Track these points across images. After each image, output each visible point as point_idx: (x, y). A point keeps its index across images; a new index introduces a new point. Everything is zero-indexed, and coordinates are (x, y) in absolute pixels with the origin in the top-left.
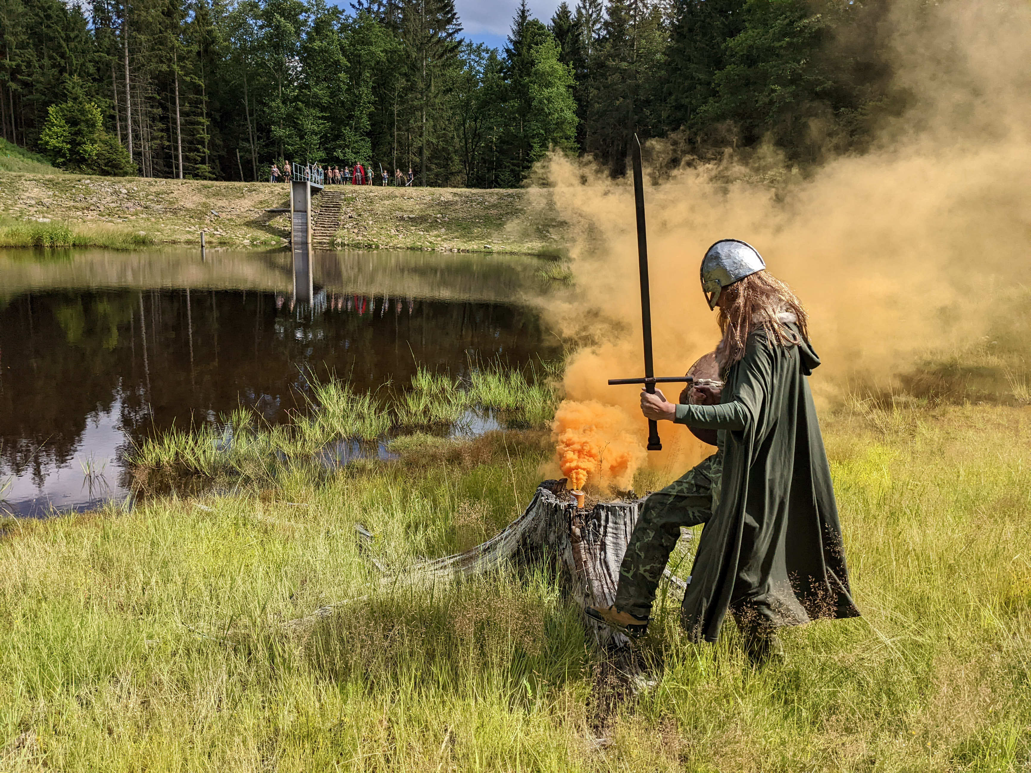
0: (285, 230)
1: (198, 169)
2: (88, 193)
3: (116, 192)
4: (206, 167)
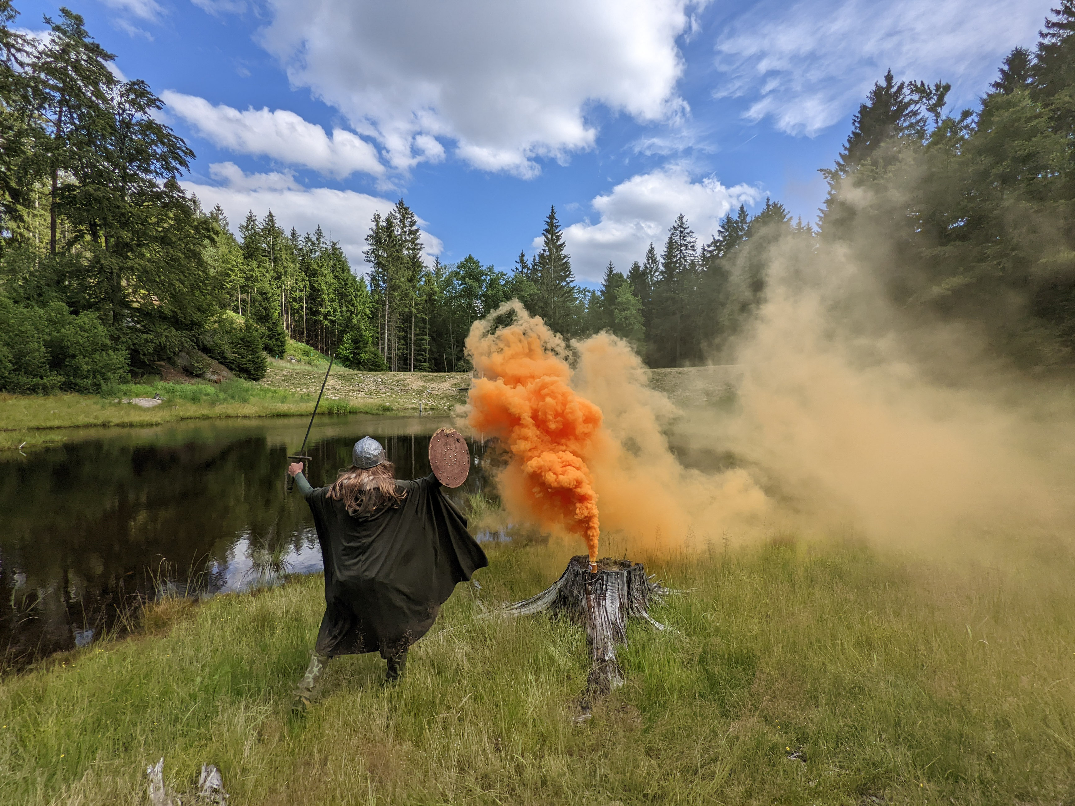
1: (422, 366)
2: (360, 381)
3: (375, 381)
4: (426, 364)
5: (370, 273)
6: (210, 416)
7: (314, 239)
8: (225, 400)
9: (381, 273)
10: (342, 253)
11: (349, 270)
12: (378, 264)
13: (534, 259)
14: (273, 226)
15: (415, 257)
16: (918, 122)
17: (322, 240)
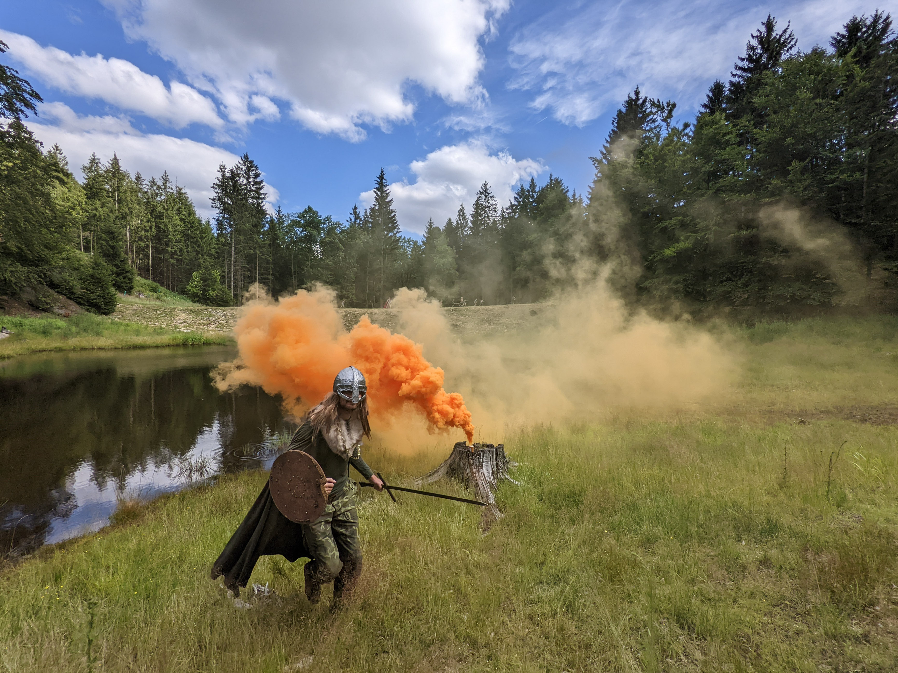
2: (210, 316)
3: (224, 315)
5: (217, 218)
6: (64, 348)
7: (160, 183)
8: (78, 333)
9: (226, 218)
10: (188, 197)
11: (194, 214)
12: (225, 210)
13: (366, 212)
14: (119, 169)
15: (259, 204)
16: (656, 128)
17: (168, 185)
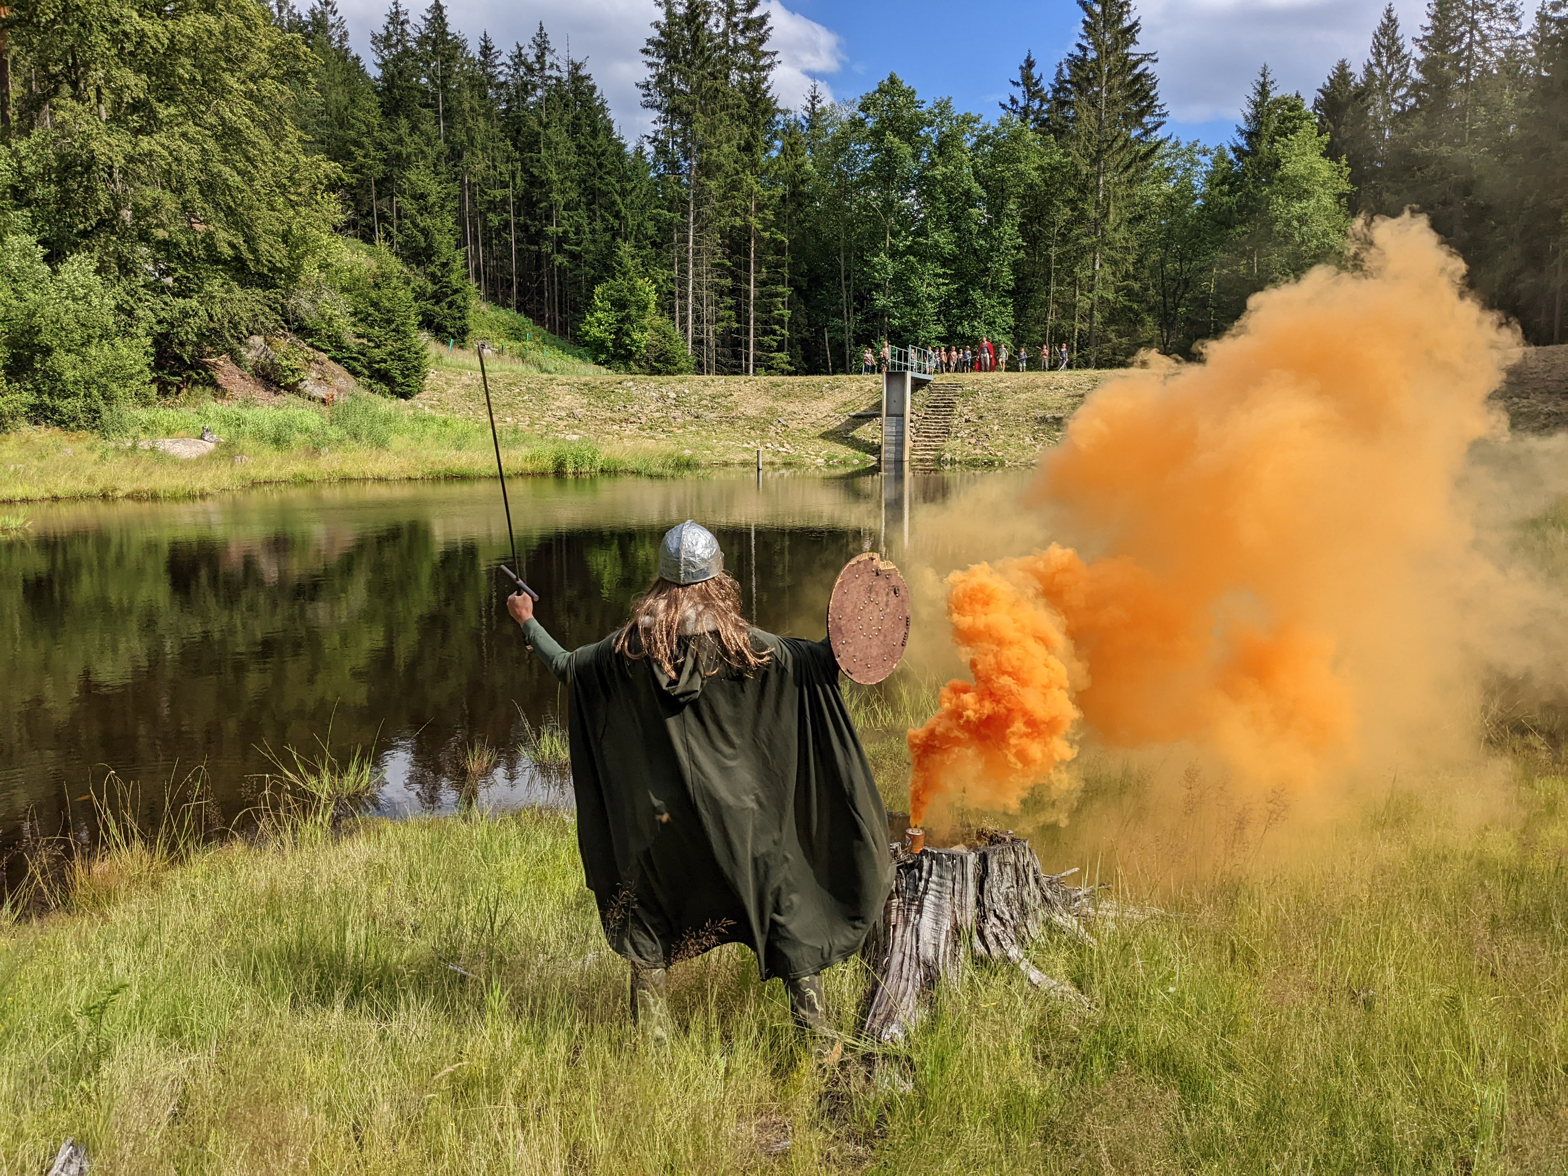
0: (873, 443)
1: (773, 359)
2: (630, 399)
3: (662, 397)
4: (783, 356)
5: (652, 135)
6: (310, 477)
7: (531, 57)
8: (341, 441)
9: (676, 133)
10: (594, 87)
11: (609, 131)
12: (673, 112)
13: (1061, 71)
14: (443, 31)
15: (757, 87)
17: (549, 59)
